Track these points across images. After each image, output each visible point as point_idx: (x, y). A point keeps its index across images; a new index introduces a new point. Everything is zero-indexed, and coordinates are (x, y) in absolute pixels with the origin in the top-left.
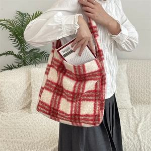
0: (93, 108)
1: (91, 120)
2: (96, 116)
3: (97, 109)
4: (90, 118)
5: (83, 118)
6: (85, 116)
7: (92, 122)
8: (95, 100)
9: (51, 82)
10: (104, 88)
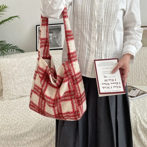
0: (71, 106)
1: (73, 116)
2: (75, 112)
3: (75, 106)
4: (71, 115)
5: (65, 115)
6: (66, 113)
7: (73, 118)
8: (71, 99)
9: (38, 87)
10: (77, 86)
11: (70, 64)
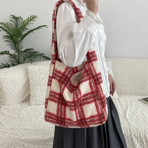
0: (95, 109)
1: (97, 120)
2: (100, 115)
3: (99, 108)
4: (96, 119)
5: (89, 120)
6: (90, 118)
7: (98, 122)
8: (95, 101)
9: (55, 93)
10: (99, 87)
11: (90, 64)
